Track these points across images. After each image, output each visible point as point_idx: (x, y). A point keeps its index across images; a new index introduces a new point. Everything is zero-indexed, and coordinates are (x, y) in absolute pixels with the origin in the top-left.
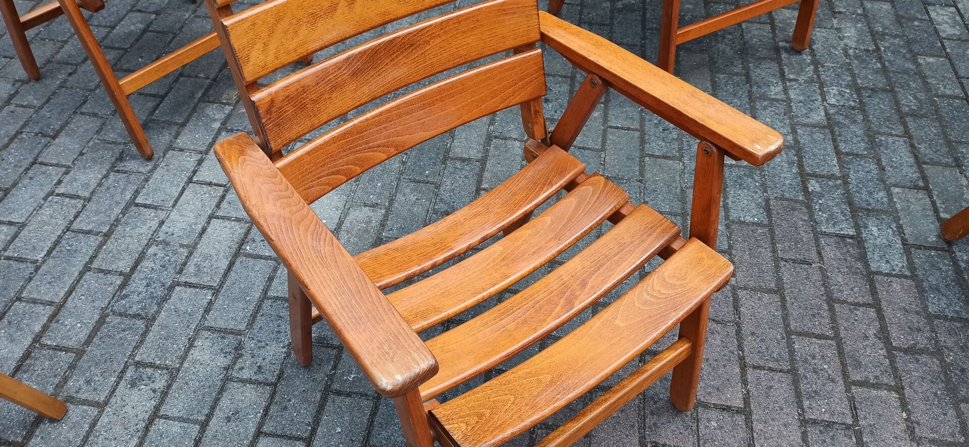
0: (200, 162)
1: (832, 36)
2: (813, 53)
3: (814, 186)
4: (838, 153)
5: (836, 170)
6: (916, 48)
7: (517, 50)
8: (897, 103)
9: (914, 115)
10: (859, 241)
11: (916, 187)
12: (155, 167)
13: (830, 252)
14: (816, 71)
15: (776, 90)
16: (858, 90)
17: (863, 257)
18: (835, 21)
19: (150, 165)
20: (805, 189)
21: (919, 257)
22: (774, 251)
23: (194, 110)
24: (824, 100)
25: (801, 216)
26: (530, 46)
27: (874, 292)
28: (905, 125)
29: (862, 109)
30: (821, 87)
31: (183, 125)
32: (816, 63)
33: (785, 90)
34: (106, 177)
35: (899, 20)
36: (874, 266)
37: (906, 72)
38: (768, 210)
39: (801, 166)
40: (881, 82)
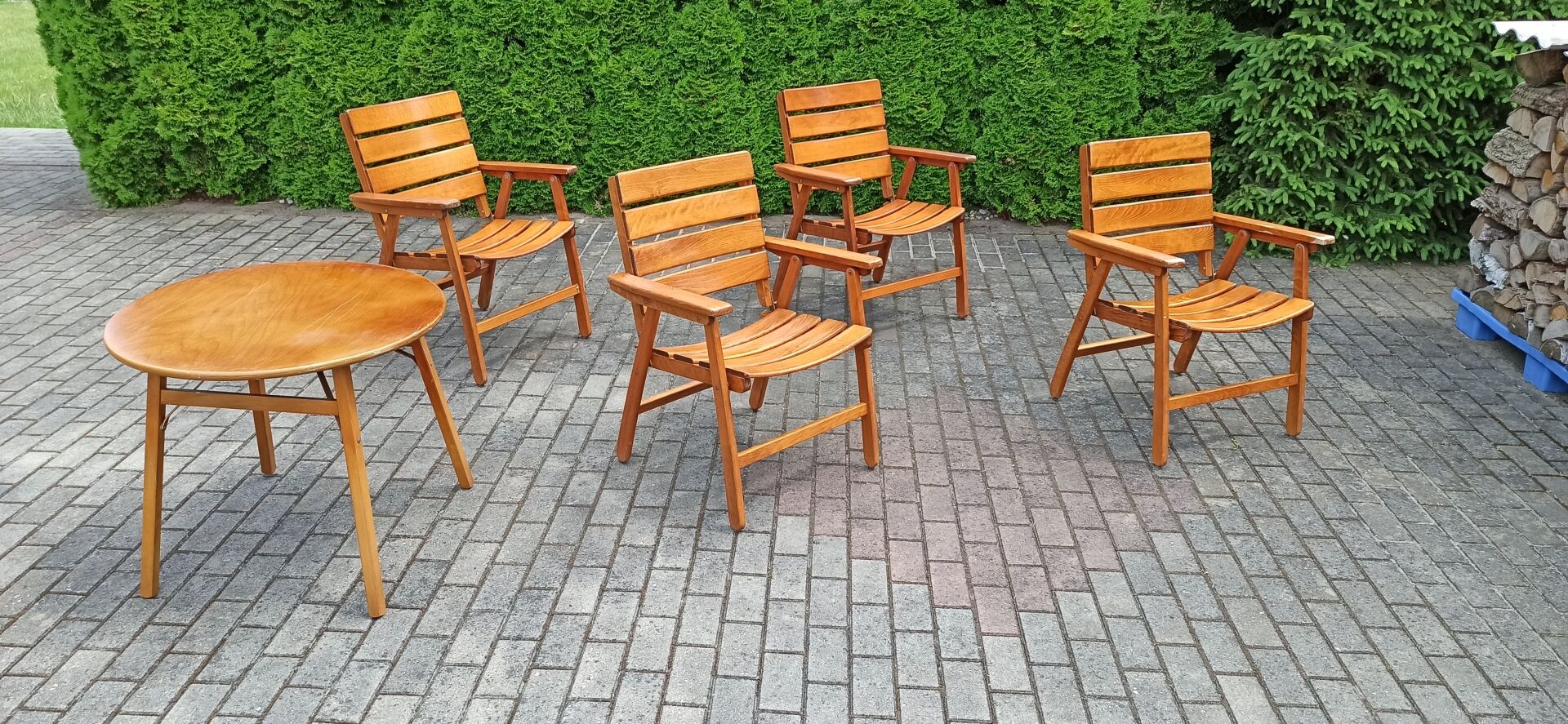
0: (520, 387)
1: (989, 311)
2: (974, 319)
3: (967, 380)
4: (986, 365)
5: (985, 373)
6: (1051, 314)
7: (753, 250)
8: (1032, 341)
9: (1043, 346)
10: (995, 401)
11: (1039, 378)
12: (488, 390)
13: (975, 407)
14: (976, 327)
15: (946, 338)
16: (1005, 336)
17: (998, 409)
18: (993, 304)
19: (484, 389)
20: (961, 381)
21: (1035, 407)
22: (938, 408)
23: (507, 362)
24: (979, 341)
25: (956, 394)
26: (759, 248)
27: (1002, 421)
28: (1037, 351)
29: (1007, 344)
30: (978, 335)
31: (501, 370)
32: (976, 324)
33: (952, 338)
34: (453, 395)
35: (1041, 301)
36: (1003, 412)
37: (1043, 326)
38: (935, 390)
39: (959, 371)
40: (1023, 331)
